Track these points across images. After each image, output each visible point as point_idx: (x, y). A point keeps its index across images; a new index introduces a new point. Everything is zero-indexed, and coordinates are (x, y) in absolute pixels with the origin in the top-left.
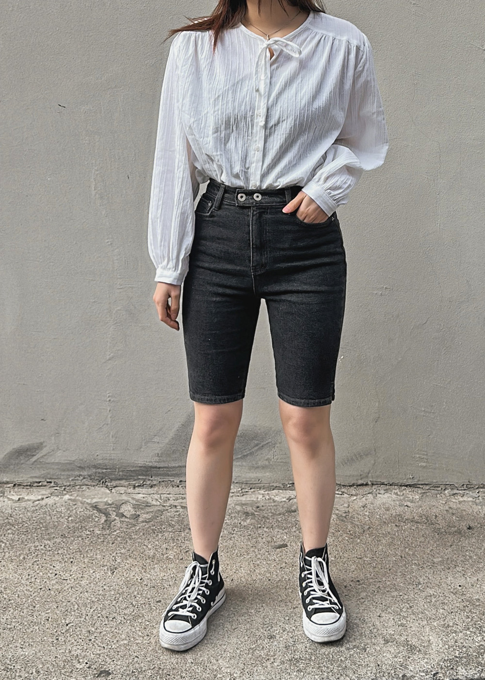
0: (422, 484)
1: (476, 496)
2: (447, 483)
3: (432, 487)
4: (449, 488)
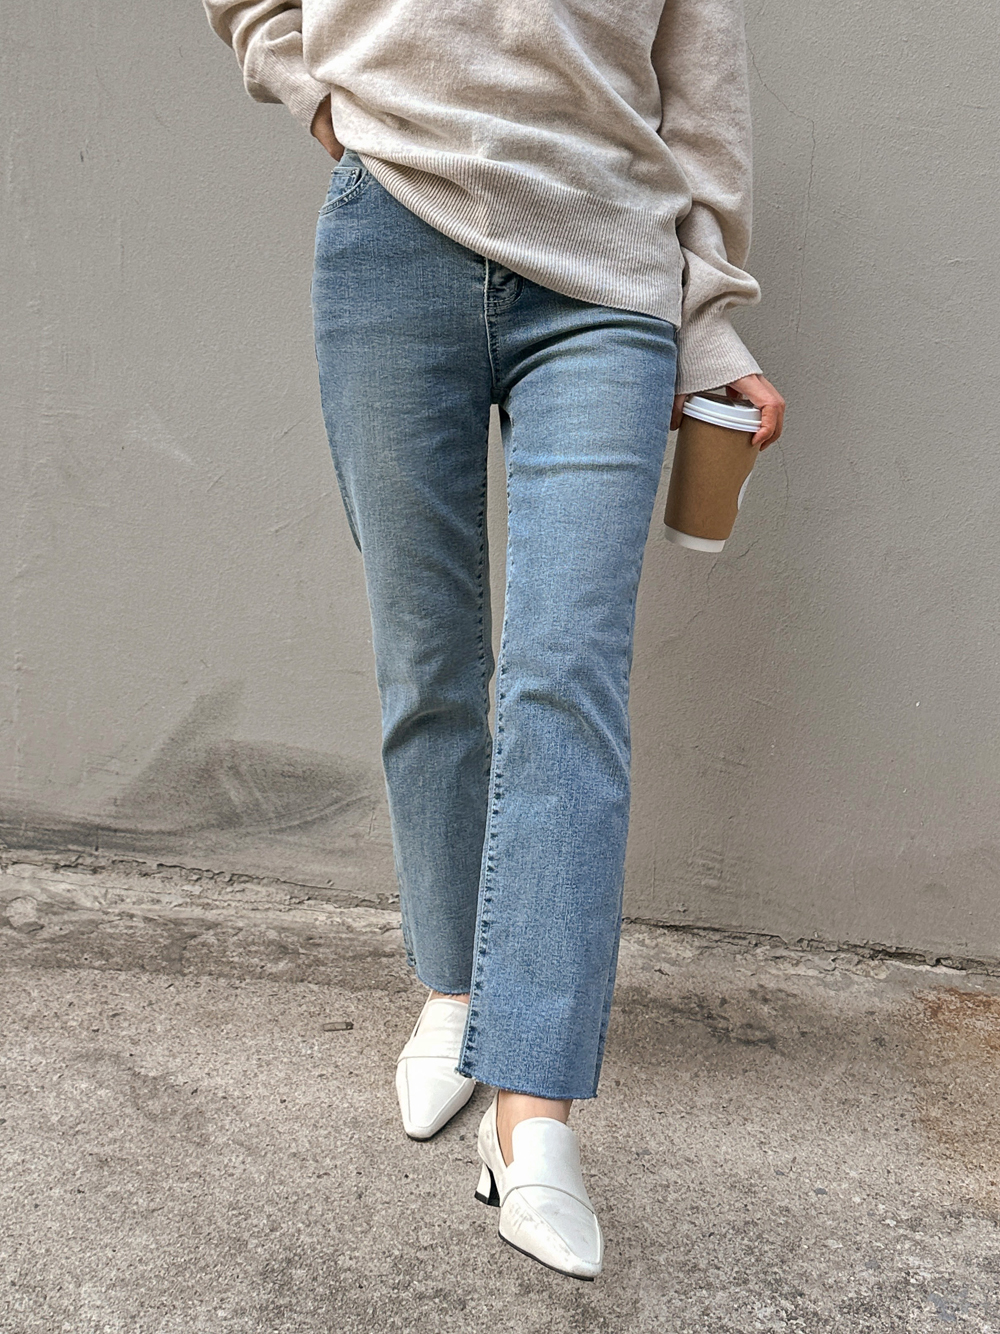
0: (705, 929)
1: (829, 968)
2: (763, 932)
3: (729, 937)
4: (767, 943)
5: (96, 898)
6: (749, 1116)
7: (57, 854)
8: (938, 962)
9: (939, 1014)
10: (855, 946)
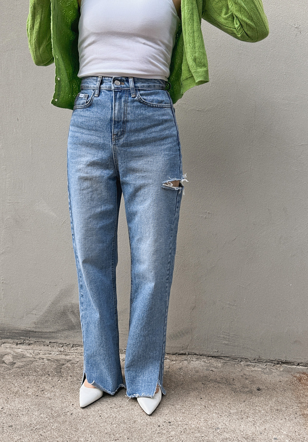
0: (224, 357)
1: (265, 368)
2: (243, 357)
3: (232, 359)
4: (244, 360)
5: (31, 354)
6: (248, 416)
7: (17, 340)
8: (298, 364)
9: (301, 381)
10: (272, 360)
